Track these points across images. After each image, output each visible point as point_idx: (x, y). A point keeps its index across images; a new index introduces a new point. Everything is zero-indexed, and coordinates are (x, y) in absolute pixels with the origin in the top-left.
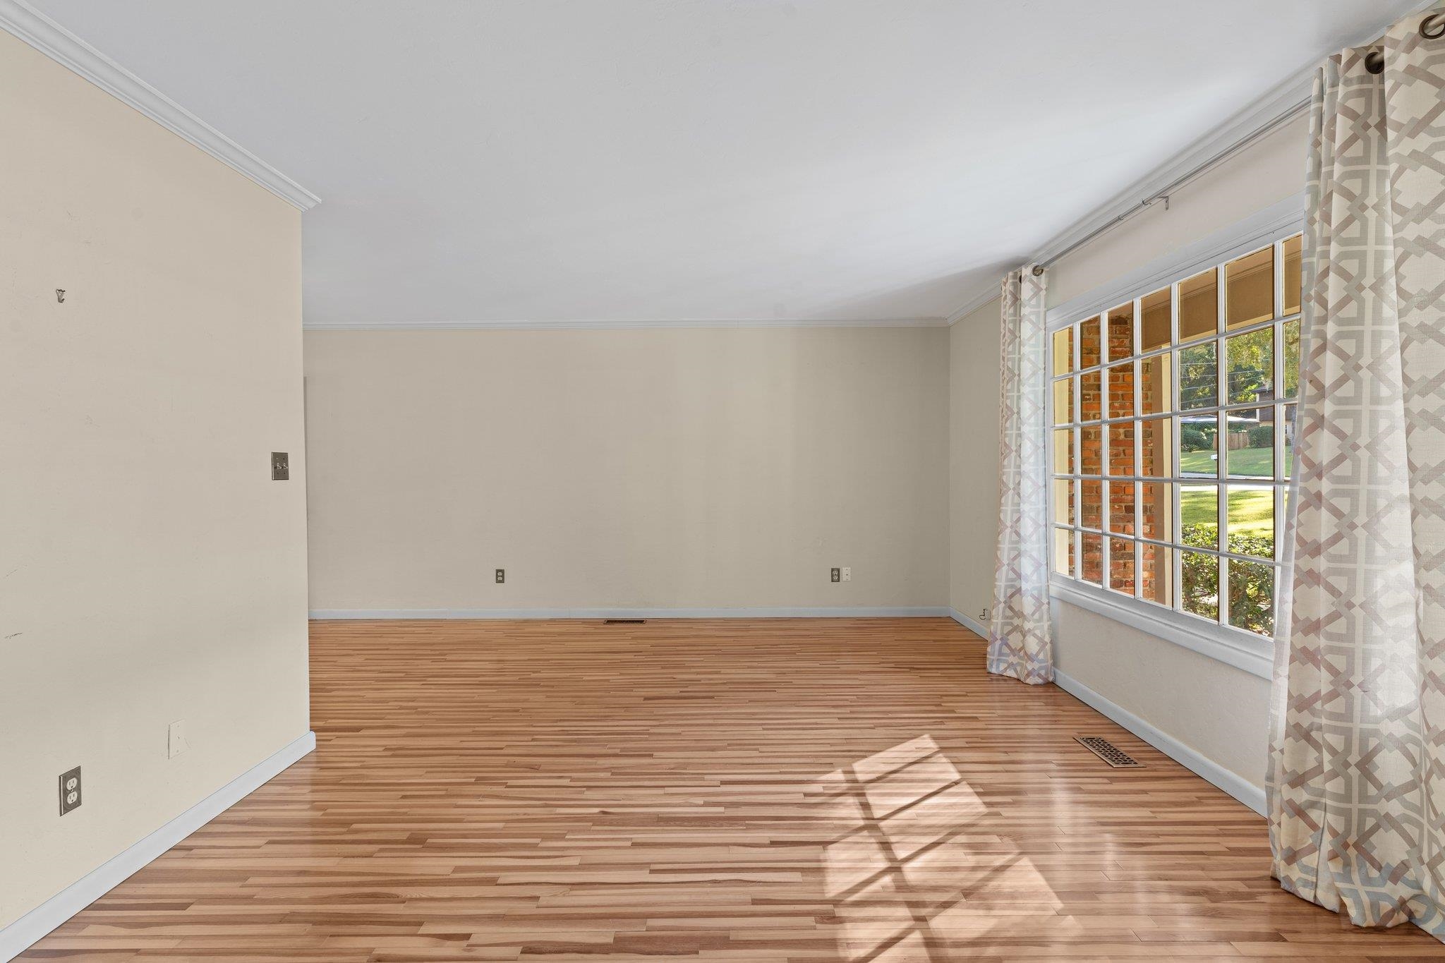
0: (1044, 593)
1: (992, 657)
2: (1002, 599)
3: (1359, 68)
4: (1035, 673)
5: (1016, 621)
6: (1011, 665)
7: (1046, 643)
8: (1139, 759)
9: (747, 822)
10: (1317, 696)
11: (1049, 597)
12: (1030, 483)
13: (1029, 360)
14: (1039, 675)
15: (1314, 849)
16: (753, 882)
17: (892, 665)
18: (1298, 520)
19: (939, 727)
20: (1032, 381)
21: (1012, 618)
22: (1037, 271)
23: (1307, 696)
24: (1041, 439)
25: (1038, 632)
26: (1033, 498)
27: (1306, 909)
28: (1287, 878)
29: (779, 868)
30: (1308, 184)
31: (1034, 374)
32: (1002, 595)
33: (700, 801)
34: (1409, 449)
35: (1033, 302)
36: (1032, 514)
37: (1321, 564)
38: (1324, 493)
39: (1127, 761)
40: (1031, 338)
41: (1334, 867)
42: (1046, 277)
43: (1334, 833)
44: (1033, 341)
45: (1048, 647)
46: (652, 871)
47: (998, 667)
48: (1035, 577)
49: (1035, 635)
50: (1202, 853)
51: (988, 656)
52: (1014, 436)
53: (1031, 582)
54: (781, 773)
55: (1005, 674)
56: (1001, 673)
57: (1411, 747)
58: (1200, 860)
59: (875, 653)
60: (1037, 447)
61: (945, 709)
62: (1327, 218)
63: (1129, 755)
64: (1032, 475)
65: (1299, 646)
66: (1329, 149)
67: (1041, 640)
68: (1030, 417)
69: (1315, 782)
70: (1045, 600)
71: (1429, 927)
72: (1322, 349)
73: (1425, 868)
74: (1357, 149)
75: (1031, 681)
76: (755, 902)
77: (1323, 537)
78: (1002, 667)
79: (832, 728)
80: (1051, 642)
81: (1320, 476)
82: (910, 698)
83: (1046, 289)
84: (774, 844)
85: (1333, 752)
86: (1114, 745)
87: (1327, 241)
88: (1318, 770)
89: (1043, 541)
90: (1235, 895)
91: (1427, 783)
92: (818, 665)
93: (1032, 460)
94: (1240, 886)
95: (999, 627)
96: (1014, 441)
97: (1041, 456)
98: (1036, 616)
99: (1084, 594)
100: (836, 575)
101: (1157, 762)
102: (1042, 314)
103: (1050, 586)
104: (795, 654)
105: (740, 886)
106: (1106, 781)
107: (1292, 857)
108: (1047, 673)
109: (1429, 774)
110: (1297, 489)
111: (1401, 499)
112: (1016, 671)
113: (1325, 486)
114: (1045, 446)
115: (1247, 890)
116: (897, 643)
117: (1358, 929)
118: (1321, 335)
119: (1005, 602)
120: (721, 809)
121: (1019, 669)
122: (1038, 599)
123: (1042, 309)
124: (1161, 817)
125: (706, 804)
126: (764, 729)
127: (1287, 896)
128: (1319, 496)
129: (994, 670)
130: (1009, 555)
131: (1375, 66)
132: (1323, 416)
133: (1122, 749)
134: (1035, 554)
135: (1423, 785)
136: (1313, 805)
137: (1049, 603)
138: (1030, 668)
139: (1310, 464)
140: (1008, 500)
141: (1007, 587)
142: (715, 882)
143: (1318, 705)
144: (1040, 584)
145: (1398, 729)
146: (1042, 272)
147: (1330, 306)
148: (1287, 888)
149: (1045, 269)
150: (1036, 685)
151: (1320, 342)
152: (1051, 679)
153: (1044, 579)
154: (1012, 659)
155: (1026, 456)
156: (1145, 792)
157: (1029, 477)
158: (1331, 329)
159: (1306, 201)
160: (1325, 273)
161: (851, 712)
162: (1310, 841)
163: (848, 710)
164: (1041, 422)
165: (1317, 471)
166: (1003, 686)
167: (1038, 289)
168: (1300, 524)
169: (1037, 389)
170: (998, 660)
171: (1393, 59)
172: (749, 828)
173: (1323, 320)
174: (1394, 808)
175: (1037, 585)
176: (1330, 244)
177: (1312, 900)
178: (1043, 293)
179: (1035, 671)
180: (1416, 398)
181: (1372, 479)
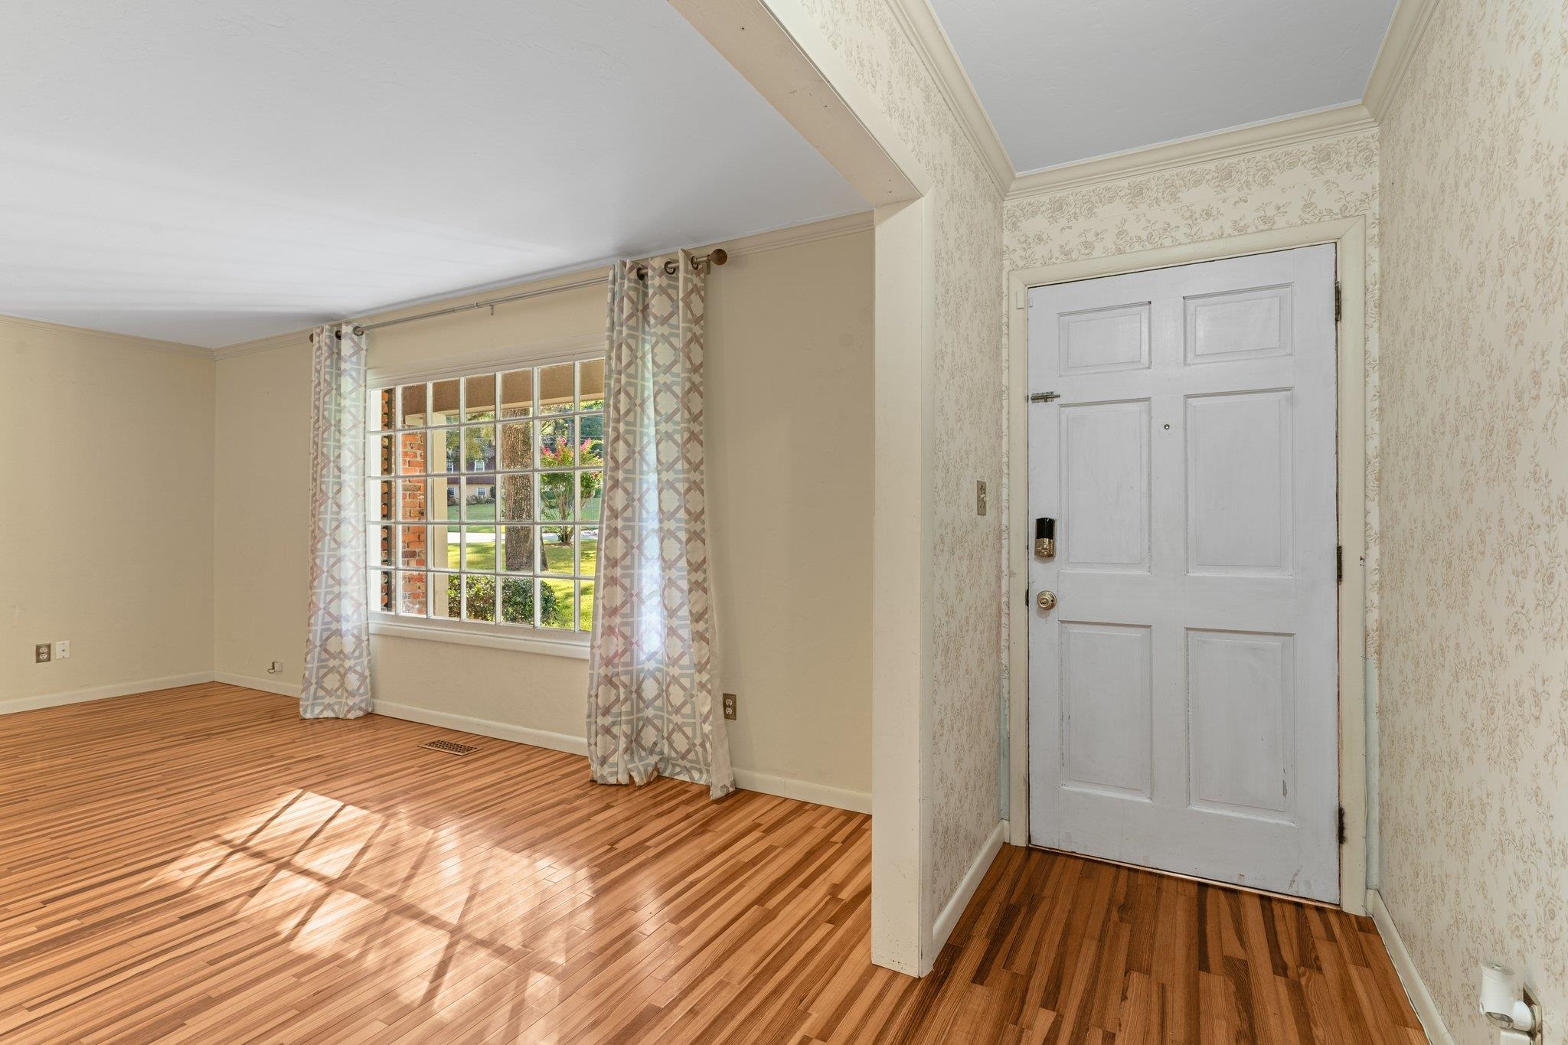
0: (364, 633)
1: (306, 703)
2: (318, 643)
3: (634, 275)
4: (357, 707)
5: (332, 663)
6: (328, 706)
7: (366, 677)
8: (478, 745)
9: (127, 917)
10: (616, 654)
11: (368, 634)
12: (351, 529)
13: (350, 412)
14: (360, 709)
15: (615, 751)
16: (192, 952)
17: (182, 737)
18: (605, 545)
19: (288, 772)
20: (353, 432)
21: (327, 660)
22: (358, 331)
23: (611, 656)
24: (361, 488)
25: (358, 668)
26: (354, 543)
27: (613, 789)
28: (602, 776)
29: (214, 930)
30: (607, 334)
31: (354, 426)
32: (318, 640)
33: (32, 928)
34: (660, 502)
35: (354, 359)
36: (353, 558)
37: (618, 572)
38: (619, 527)
39: (469, 749)
40: (351, 392)
41: (627, 757)
42: (367, 339)
43: (626, 736)
44: (353, 395)
45: (368, 680)
46: (30, 1009)
47: (312, 711)
48: (355, 617)
49: (355, 672)
50: (549, 783)
51: (301, 703)
52: (331, 483)
53: (350, 625)
54: (126, 865)
55: (320, 717)
56: (316, 717)
57: (657, 674)
58: (552, 787)
59: (147, 731)
60: (357, 495)
61: (280, 758)
62: (619, 358)
63: (468, 745)
64: (353, 521)
65: (607, 625)
66: (619, 317)
67: (362, 675)
68: (350, 466)
69: (615, 710)
70: (365, 638)
71: (666, 774)
72: (617, 439)
73: (665, 741)
74: (633, 322)
75: (351, 716)
76: (211, 963)
77: (619, 556)
78: (317, 710)
79: (156, 809)
80: (370, 676)
81: (616, 518)
82: (232, 759)
83: (367, 350)
84: (183, 918)
85: (625, 686)
86: (453, 742)
87: (620, 373)
88: (617, 700)
89: (362, 582)
90: (578, 797)
91: (667, 691)
92: (69, 760)
93: (353, 506)
94: (579, 792)
95: (315, 671)
96: (330, 490)
97: (361, 503)
98: (357, 653)
99: (407, 625)
100: (43, 654)
101: (489, 743)
102: (362, 372)
103: (370, 625)
104: (16, 757)
105: (179, 962)
106: (462, 765)
107: (603, 761)
108: (367, 705)
109: (668, 686)
110: (604, 526)
111: (653, 530)
112: (333, 710)
113: (620, 524)
114: (364, 494)
115: (582, 792)
116: (165, 717)
117: (640, 787)
118: (616, 429)
119: (321, 646)
120: (76, 922)
121: (336, 708)
122: (358, 638)
123: (363, 368)
124: (513, 773)
125: (40, 929)
126: (52, 839)
127: (602, 787)
128: (616, 529)
129: (308, 716)
130: (325, 599)
131: (642, 277)
132: (618, 480)
133: (460, 743)
134: (355, 595)
135: (664, 693)
136: (614, 724)
137: (368, 640)
138: (351, 703)
139: (611, 509)
140: (325, 547)
141: (323, 630)
142: (142, 973)
143: (616, 661)
144: (359, 623)
145: (651, 665)
146: (362, 334)
147: (621, 413)
148: (602, 782)
149: (366, 332)
150: (357, 719)
151: (615, 434)
152: (370, 710)
153: (364, 618)
154: (328, 700)
155: (347, 502)
156: (493, 763)
157: (350, 523)
158: (622, 427)
159: (606, 345)
160: (619, 392)
161: (168, 790)
162: (613, 747)
163: (163, 788)
164: (361, 471)
165: (615, 514)
166: (318, 728)
167: (357, 350)
168: (606, 548)
169: (357, 440)
170: (312, 704)
171: (653, 278)
172: (135, 921)
173: (618, 421)
174: (650, 712)
175: (356, 624)
176: (621, 375)
177: (615, 783)
178: (363, 353)
179: (351, 706)
180: (664, 473)
181: (641, 520)
